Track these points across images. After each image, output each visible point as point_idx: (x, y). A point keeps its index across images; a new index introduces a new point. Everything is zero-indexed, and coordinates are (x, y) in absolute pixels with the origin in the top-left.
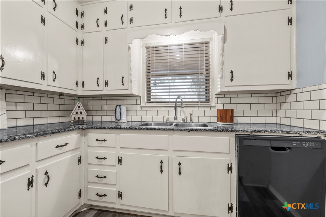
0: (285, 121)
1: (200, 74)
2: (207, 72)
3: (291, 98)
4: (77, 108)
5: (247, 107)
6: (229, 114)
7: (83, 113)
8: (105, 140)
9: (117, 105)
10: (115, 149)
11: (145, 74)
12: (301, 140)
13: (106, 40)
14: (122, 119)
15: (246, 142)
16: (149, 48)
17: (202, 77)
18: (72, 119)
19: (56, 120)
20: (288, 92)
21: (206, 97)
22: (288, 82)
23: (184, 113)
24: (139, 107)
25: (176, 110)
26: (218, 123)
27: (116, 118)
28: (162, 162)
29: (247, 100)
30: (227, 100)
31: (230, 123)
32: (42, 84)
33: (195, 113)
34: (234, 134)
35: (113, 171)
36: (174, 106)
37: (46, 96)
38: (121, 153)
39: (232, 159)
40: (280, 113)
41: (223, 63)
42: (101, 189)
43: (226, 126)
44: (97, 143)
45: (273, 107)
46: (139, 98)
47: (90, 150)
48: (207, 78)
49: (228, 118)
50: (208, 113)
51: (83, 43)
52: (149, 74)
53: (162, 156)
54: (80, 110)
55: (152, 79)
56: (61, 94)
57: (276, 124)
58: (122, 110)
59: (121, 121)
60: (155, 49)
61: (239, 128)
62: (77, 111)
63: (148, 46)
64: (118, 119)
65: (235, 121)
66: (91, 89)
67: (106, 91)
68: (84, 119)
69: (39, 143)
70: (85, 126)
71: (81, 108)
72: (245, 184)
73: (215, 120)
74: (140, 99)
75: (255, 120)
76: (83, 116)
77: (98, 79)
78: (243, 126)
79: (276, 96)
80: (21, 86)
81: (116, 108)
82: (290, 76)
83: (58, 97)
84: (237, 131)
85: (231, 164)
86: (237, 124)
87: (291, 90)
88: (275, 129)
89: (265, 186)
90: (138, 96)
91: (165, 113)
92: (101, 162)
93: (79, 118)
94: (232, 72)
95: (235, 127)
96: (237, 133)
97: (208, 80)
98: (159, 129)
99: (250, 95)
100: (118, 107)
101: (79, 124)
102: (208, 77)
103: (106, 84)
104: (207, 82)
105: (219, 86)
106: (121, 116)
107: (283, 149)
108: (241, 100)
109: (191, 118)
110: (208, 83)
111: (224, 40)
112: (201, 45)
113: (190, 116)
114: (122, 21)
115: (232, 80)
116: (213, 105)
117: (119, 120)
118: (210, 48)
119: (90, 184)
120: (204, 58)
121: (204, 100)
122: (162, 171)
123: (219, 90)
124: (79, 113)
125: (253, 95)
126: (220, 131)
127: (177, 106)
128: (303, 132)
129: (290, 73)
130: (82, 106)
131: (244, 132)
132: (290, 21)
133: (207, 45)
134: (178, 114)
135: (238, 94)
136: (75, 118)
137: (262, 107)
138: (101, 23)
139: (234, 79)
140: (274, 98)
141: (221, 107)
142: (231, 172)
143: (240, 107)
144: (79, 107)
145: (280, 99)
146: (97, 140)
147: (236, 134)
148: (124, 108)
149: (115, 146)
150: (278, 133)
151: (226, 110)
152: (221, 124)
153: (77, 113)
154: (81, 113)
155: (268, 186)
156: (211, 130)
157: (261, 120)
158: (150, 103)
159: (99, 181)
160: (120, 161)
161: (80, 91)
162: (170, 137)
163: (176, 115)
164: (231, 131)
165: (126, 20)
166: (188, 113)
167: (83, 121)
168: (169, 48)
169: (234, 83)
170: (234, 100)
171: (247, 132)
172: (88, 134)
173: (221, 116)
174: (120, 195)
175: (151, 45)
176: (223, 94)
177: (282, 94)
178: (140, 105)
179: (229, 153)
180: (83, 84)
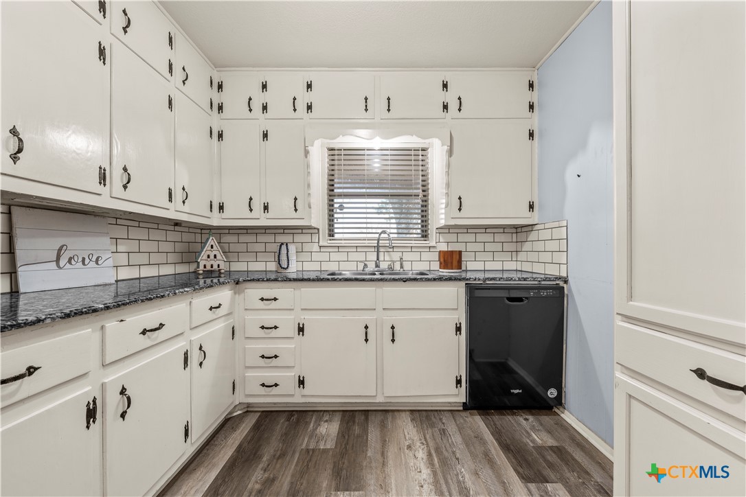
0: (527, 267)
1: (415, 196)
2: (424, 193)
3: (533, 236)
4: (209, 248)
5: (480, 247)
6: (456, 257)
7: (219, 257)
8: (275, 299)
9: (282, 244)
10: (292, 312)
11: (326, 191)
12: (540, 288)
13: (265, 136)
14: (290, 266)
15: (479, 293)
16: (333, 150)
17: (416, 201)
18: (201, 267)
19: (168, 270)
20: (530, 228)
21: (423, 231)
22: (529, 214)
23: (390, 256)
24: (315, 247)
25: (378, 252)
26: (441, 270)
27: (280, 265)
28: (366, 327)
29: (481, 237)
30: (453, 237)
31: (458, 271)
32: (168, 209)
33: (407, 256)
34: (463, 284)
35: (290, 345)
36: (376, 245)
37: (156, 226)
38: (302, 317)
39: (461, 317)
40: (522, 256)
41: (448, 185)
42: (270, 376)
43: (452, 274)
44: (262, 305)
45: (512, 247)
46: (316, 231)
47: (250, 316)
48: (424, 203)
49: (455, 263)
50: (426, 256)
51: (220, 136)
52: (331, 193)
53: (367, 317)
54: (214, 253)
55: (335, 201)
56: (177, 224)
57: (516, 270)
58: (290, 252)
59: (288, 271)
60: (343, 152)
61: (469, 275)
62: (208, 253)
63: (332, 146)
64: (283, 266)
65: (464, 268)
66: (236, 215)
67: (264, 221)
68: (221, 268)
69: (193, 301)
70: (222, 280)
71: (215, 248)
72: (477, 360)
73: (436, 266)
74: (318, 233)
75: (489, 266)
76: (218, 262)
77: (251, 199)
78: (474, 273)
79: (517, 233)
80: (145, 213)
81: (280, 249)
82: (531, 207)
83: (172, 228)
84: (467, 280)
85: (460, 324)
86: (466, 271)
87: (532, 225)
88: (511, 276)
89: (503, 360)
90: (315, 228)
91: (361, 257)
92: (269, 333)
93: (212, 266)
94: (460, 198)
95: (463, 275)
96: (467, 282)
97: (426, 206)
98: (363, 280)
99: (484, 231)
100: (284, 247)
101: (213, 276)
102: (426, 201)
103: (266, 208)
104: (424, 209)
105: (443, 216)
106: (288, 263)
107: (520, 300)
108: (471, 237)
109: (401, 265)
110: (426, 211)
111: (450, 152)
112: (416, 153)
113: (400, 261)
114: (294, 107)
115: (460, 210)
116: (433, 244)
117: (285, 269)
118: (429, 158)
119: (250, 370)
120: (421, 173)
121: (420, 236)
122: (366, 340)
123: (442, 223)
124: (212, 257)
125: (488, 230)
126: (446, 280)
127: (380, 245)
128: (541, 278)
129: (531, 204)
130: (217, 244)
131: (475, 280)
132: (531, 135)
133: (424, 153)
134: (381, 258)
135: (468, 229)
136: (205, 266)
137: (498, 247)
138: (256, 106)
139: (462, 208)
140: (514, 235)
141: (443, 247)
142: (460, 334)
143: (471, 247)
144: (212, 247)
145: (522, 237)
146: (262, 299)
147: (466, 284)
148: (292, 248)
149: (292, 308)
150: (515, 280)
151: (452, 251)
152: (446, 272)
153: (209, 257)
154: (215, 256)
155: (507, 359)
156: (435, 280)
157: (498, 266)
158: (333, 240)
159: (266, 363)
160: (301, 330)
161: (216, 220)
162: (379, 290)
163: (378, 259)
164: (460, 280)
165: (301, 106)
166: (396, 256)
167: (220, 270)
168: (367, 152)
169: (463, 213)
170: (462, 238)
171: (479, 280)
172: (246, 291)
173: (444, 261)
174: (301, 382)
175: (336, 147)
176: (448, 229)
177: (524, 229)
178: (319, 243)
179: (457, 309)
180: (221, 208)
